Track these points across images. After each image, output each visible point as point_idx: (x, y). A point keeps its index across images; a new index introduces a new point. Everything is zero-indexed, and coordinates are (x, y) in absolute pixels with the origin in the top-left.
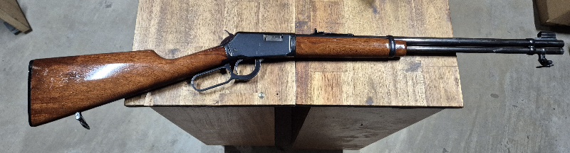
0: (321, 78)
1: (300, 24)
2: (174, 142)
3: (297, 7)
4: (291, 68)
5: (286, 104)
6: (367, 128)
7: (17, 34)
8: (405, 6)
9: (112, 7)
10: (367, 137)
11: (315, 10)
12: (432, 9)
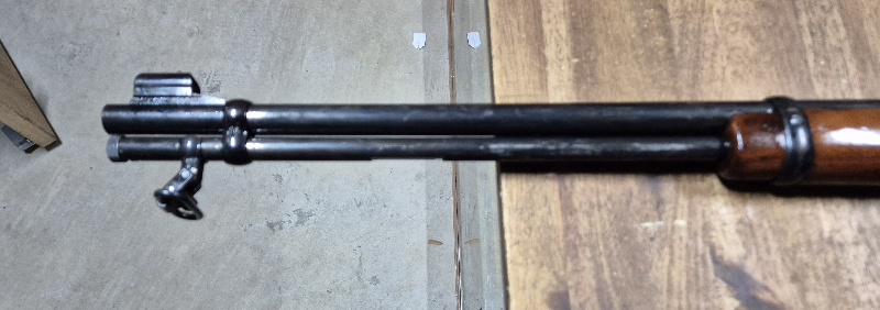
7: (29, 151)
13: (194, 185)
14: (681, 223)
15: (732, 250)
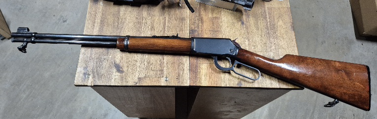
0: (206, 68)
1: (192, 31)
2: (106, 115)
3: (190, 20)
4: (186, 60)
5: (183, 85)
6: (239, 105)
7: (2, 39)
8: (262, 20)
9: (67, 22)
10: (239, 111)
11: (202, 23)
12: (280, 23)
13: (25, 46)
14: (111, 57)
15: (118, 61)
